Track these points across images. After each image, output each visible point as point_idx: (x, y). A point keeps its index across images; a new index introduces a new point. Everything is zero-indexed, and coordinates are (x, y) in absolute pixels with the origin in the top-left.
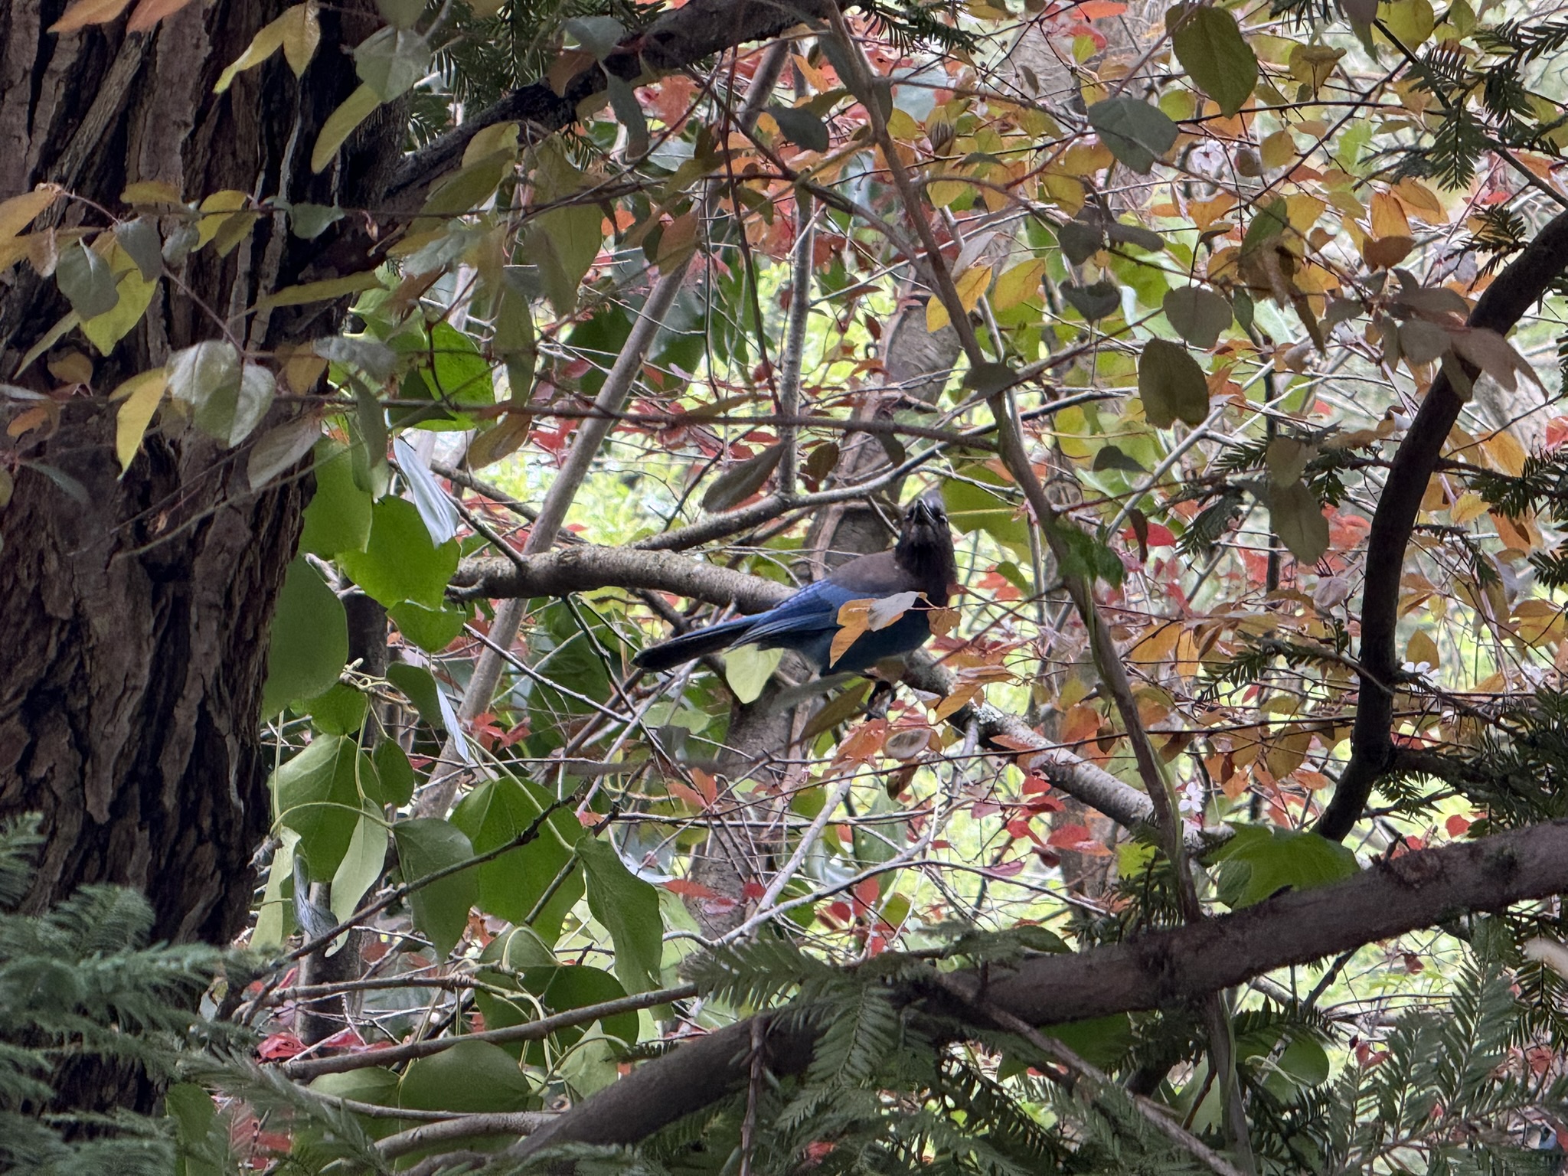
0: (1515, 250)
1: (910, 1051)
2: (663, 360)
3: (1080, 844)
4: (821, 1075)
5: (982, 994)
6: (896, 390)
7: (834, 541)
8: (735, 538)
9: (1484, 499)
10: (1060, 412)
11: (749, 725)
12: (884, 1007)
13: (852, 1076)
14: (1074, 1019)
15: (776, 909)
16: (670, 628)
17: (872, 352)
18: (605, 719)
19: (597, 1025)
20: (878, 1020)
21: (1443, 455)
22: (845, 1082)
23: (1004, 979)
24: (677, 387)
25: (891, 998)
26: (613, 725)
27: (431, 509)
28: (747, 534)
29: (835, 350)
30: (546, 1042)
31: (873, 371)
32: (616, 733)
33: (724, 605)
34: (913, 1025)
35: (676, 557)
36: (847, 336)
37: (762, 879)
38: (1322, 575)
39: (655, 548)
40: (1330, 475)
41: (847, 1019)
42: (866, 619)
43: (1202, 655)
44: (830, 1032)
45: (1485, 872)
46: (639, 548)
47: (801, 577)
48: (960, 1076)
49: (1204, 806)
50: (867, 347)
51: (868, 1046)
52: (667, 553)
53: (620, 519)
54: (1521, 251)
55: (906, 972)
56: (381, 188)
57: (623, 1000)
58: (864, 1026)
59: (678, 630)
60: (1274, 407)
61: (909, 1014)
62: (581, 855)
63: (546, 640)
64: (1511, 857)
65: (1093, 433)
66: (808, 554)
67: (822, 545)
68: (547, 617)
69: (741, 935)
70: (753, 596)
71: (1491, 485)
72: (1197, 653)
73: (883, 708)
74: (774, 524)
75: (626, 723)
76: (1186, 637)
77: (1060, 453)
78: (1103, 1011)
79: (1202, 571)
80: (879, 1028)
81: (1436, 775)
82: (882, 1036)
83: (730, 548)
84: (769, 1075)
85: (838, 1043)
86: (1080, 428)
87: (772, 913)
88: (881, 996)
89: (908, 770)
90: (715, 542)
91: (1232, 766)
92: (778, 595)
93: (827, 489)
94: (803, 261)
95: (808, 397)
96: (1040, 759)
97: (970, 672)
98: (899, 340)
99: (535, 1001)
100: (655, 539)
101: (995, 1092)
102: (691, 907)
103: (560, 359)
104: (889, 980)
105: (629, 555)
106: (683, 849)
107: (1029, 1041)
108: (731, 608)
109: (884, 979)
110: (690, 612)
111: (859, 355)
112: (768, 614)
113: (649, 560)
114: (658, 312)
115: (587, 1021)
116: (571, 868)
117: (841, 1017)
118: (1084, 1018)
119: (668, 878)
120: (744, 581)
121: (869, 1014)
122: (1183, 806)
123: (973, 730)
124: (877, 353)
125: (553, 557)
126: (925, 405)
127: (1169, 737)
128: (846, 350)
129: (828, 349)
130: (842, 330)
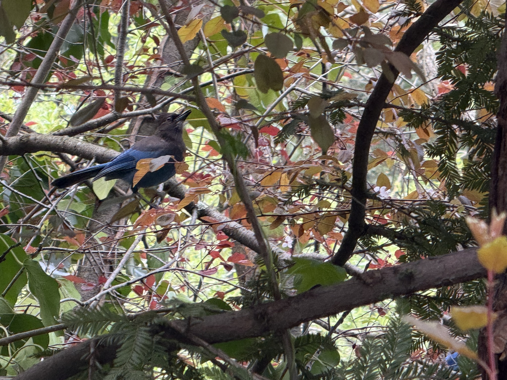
0: (417, 16)
1: (157, 354)
2: (67, 54)
3: (240, 261)
4: (118, 364)
5: (188, 330)
6: (166, 67)
7: (139, 131)
8: (98, 130)
9: (404, 121)
10: (236, 78)
12: (146, 335)
13: (132, 364)
14: (227, 341)
15: (110, 289)
16: (69, 168)
17: (156, 52)
18: (41, 207)
19: (31, 339)
20: (144, 341)
21: (387, 102)
22: (129, 367)
23: (198, 323)
24: (72, 66)
25: (149, 332)
26: (44, 209)
28: (102, 128)
29: (140, 50)
30: (9, 346)
31: (157, 59)
32: (44, 213)
33: (91, 159)
34: (159, 343)
35: (70, 139)
36: (145, 45)
37: (106, 275)
38: (342, 149)
39: (61, 135)
40: (340, 110)
41: (131, 340)
42: (148, 167)
43: (290, 182)
44: (123, 346)
45: (401, 280)
46: (54, 135)
47: (125, 147)
48: (179, 364)
49: (293, 245)
50: (154, 49)
51: (139, 352)
52: (66, 137)
53: (52, 118)
54: (420, 17)
55: (156, 321)
57: (42, 329)
58: (138, 343)
59: (72, 170)
60: (325, 76)
61: (157, 338)
62: (26, 267)
63: (18, 172)
64: (411, 273)
65: (250, 86)
66: (128, 137)
67: (134, 132)
68: (18, 162)
69: (96, 300)
70: (103, 155)
71: (406, 114)
72: (288, 181)
73: (157, 204)
74: (114, 124)
75: (49, 209)
76: (284, 175)
77: (236, 94)
78: (239, 337)
79: (295, 145)
80: (144, 345)
81: (384, 236)
82: (144, 347)
83: (95, 134)
84: (98, 364)
85: (127, 350)
86: (244, 84)
87: (109, 290)
88: (145, 331)
89: (166, 230)
90: (89, 132)
91: (303, 230)
92: (113, 155)
93: (136, 109)
94: (125, 13)
95: (128, 70)
96: (222, 226)
97: (193, 189)
98: (168, 46)
99: (5, 329)
100: (61, 131)
101: (194, 371)
102: (77, 286)
103: (23, 53)
104: (149, 324)
105: (50, 138)
106: (74, 261)
107: (208, 350)
108: (93, 161)
109: (146, 323)
110: (77, 161)
111: (151, 51)
112: (108, 163)
113: (58, 140)
114: (63, 35)
115: (26, 338)
116: (22, 272)
117: (128, 339)
118: (231, 340)
119: (68, 274)
120: (99, 149)
121: (139, 338)
122: (284, 245)
123: (195, 213)
124: (158, 52)
125: (18, 138)
126: (178, 73)
127: (276, 217)
128: (145, 50)
129: (137, 50)
130: (144, 41)
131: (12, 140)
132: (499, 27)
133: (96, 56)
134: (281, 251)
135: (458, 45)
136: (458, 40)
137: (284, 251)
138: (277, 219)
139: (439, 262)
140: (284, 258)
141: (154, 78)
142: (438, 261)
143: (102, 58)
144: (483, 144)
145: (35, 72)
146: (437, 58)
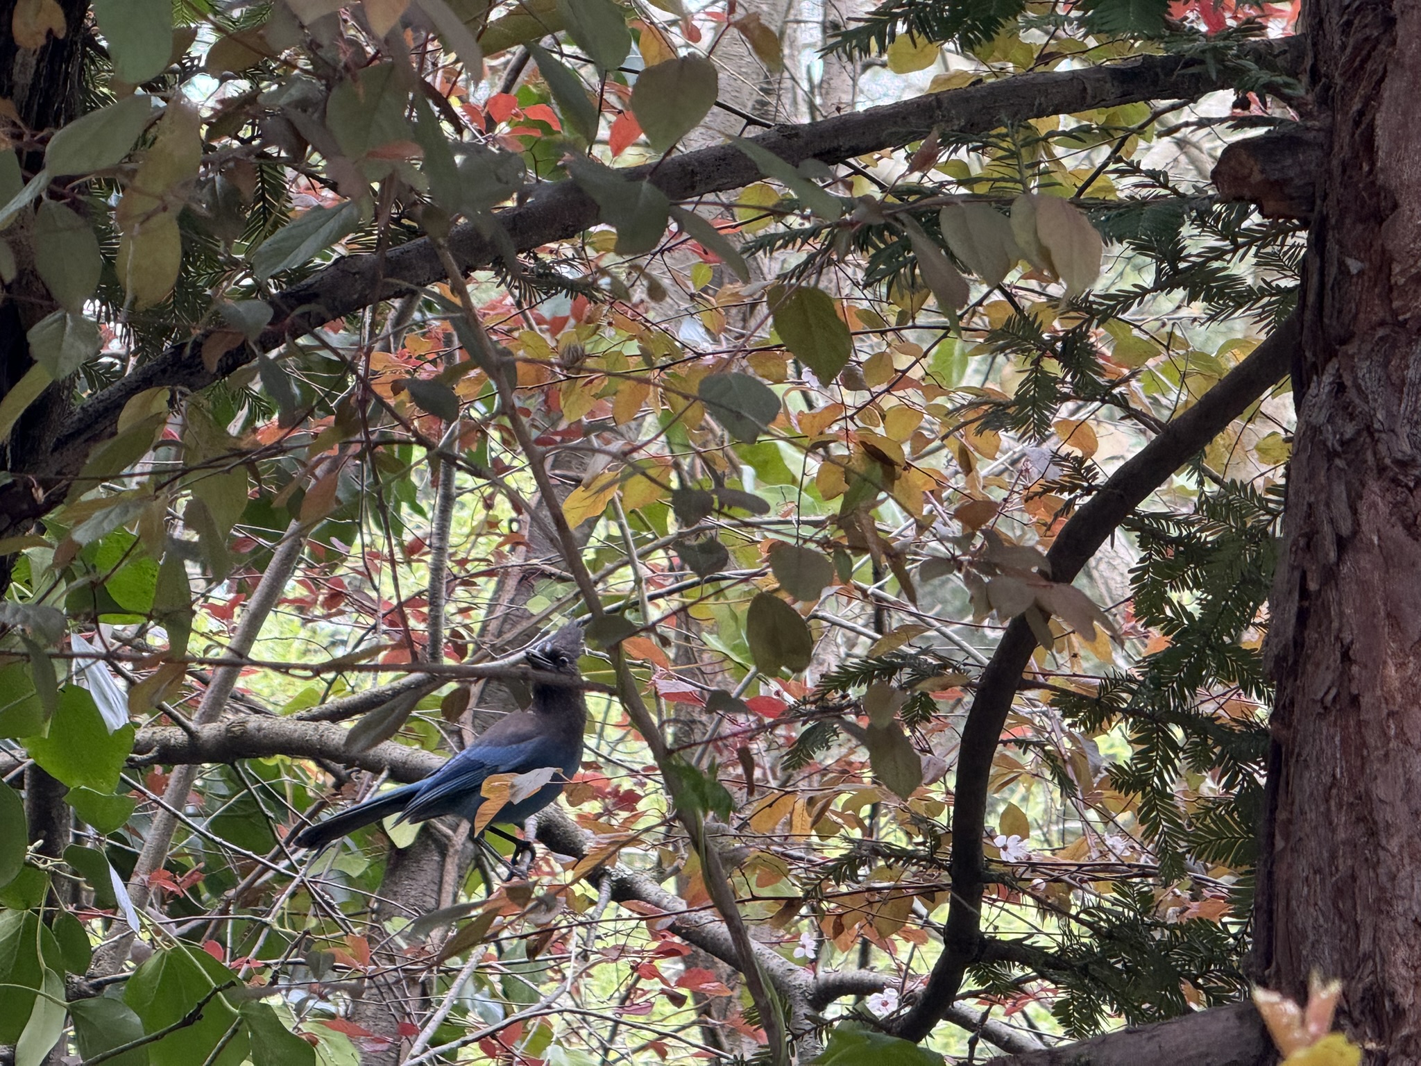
0: (1089, 493)
3: (704, 986)
7: (481, 700)
11: (405, 868)
15: (426, 1055)
17: (515, 526)
21: (1025, 676)
24: (335, 559)
27: (106, 699)
29: (481, 525)
31: (515, 545)
33: (380, 772)
35: (334, 727)
36: (492, 512)
37: (415, 1018)
42: (508, 793)
43: (814, 822)
46: (300, 719)
49: (816, 952)
50: (511, 521)
52: (326, 724)
54: (1094, 493)
56: (50, 441)
60: (880, 588)
62: (245, 1018)
63: (220, 784)
65: (717, 598)
70: (405, 763)
71: (1068, 702)
72: (810, 820)
76: (800, 807)
87: (424, 1058)
89: (547, 933)
91: (842, 926)
92: (428, 763)
96: (666, 922)
97: (603, 837)
100: (314, 710)
105: (291, 726)
108: (384, 775)
111: (504, 528)
113: (309, 730)
116: (235, 1031)
120: (396, 750)
122: (798, 953)
123: (606, 886)
124: (520, 527)
125: (223, 726)
126: (565, 574)
127: (784, 902)
128: (491, 524)
129: (475, 523)
130: (489, 505)
131: (209, 731)
132: (1268, 513)
133: (389, 539)
134: (793, 966)
135: (1177, 553)
136: (1178, 541)
137: (797, 967)
138: (786, 906)
139: (1150, 1039)
140: (798, 982)
141: (512, 583)
142: (1145, 1036)
143: (401, 544)
144: (1235, 764)
145: (259, 579)
146: (1133, 581)
